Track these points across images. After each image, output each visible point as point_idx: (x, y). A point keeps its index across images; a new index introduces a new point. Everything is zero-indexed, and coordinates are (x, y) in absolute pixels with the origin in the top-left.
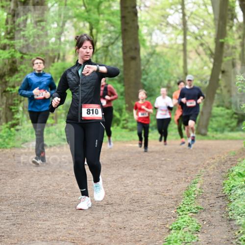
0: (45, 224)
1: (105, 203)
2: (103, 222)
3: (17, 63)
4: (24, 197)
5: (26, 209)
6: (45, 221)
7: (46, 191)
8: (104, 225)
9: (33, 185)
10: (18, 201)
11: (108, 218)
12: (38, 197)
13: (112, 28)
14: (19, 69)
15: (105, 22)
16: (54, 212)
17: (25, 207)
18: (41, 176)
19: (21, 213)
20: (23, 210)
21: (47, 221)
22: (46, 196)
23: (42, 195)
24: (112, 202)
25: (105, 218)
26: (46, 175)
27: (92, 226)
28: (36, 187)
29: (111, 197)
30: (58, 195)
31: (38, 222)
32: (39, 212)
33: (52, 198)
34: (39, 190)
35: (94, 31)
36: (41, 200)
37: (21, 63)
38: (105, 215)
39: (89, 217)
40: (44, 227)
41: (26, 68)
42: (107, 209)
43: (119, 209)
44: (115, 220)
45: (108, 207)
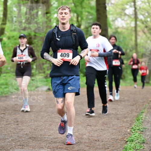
0: (49, 137)
1: (87, 125)
2: (85, 137)
3: (33, 39)
4: (36, 121)
5: (38, 128)
6: (50, 136)
7: (50, 118)
8: (85, 138)
9: (42, 114)
10: (33, 124)
11: (88, 134)
12: (45, 121)
13: (91, 17)
14: (33, 42)
15: (87, 14)
16: (55, 130)
17: (37, 127)
18: (47, 108)
19: (35, 131)
20: (36, 129)
21: (51, 136)
22: (50, 120)
23: (47, 120)
24: (90, 124)
25: (86, 134)
26: (50, 107)
27: (78, 139)
28: (44, 115)
29: (90, 121)
30: (58, 120)
31: (45, 136)
32: (45, 131)
33: (54, 122)
34: (46, 117)
35: (80, 19)
36: (47, 123)
37: (35, 39)
38: (87, 132)
39: (77, 134)
40: (49, 140)
41: (38, 41)
42: (88, 129)
43: (95, 128)
44: (93, 135)
45: (88, 127)
